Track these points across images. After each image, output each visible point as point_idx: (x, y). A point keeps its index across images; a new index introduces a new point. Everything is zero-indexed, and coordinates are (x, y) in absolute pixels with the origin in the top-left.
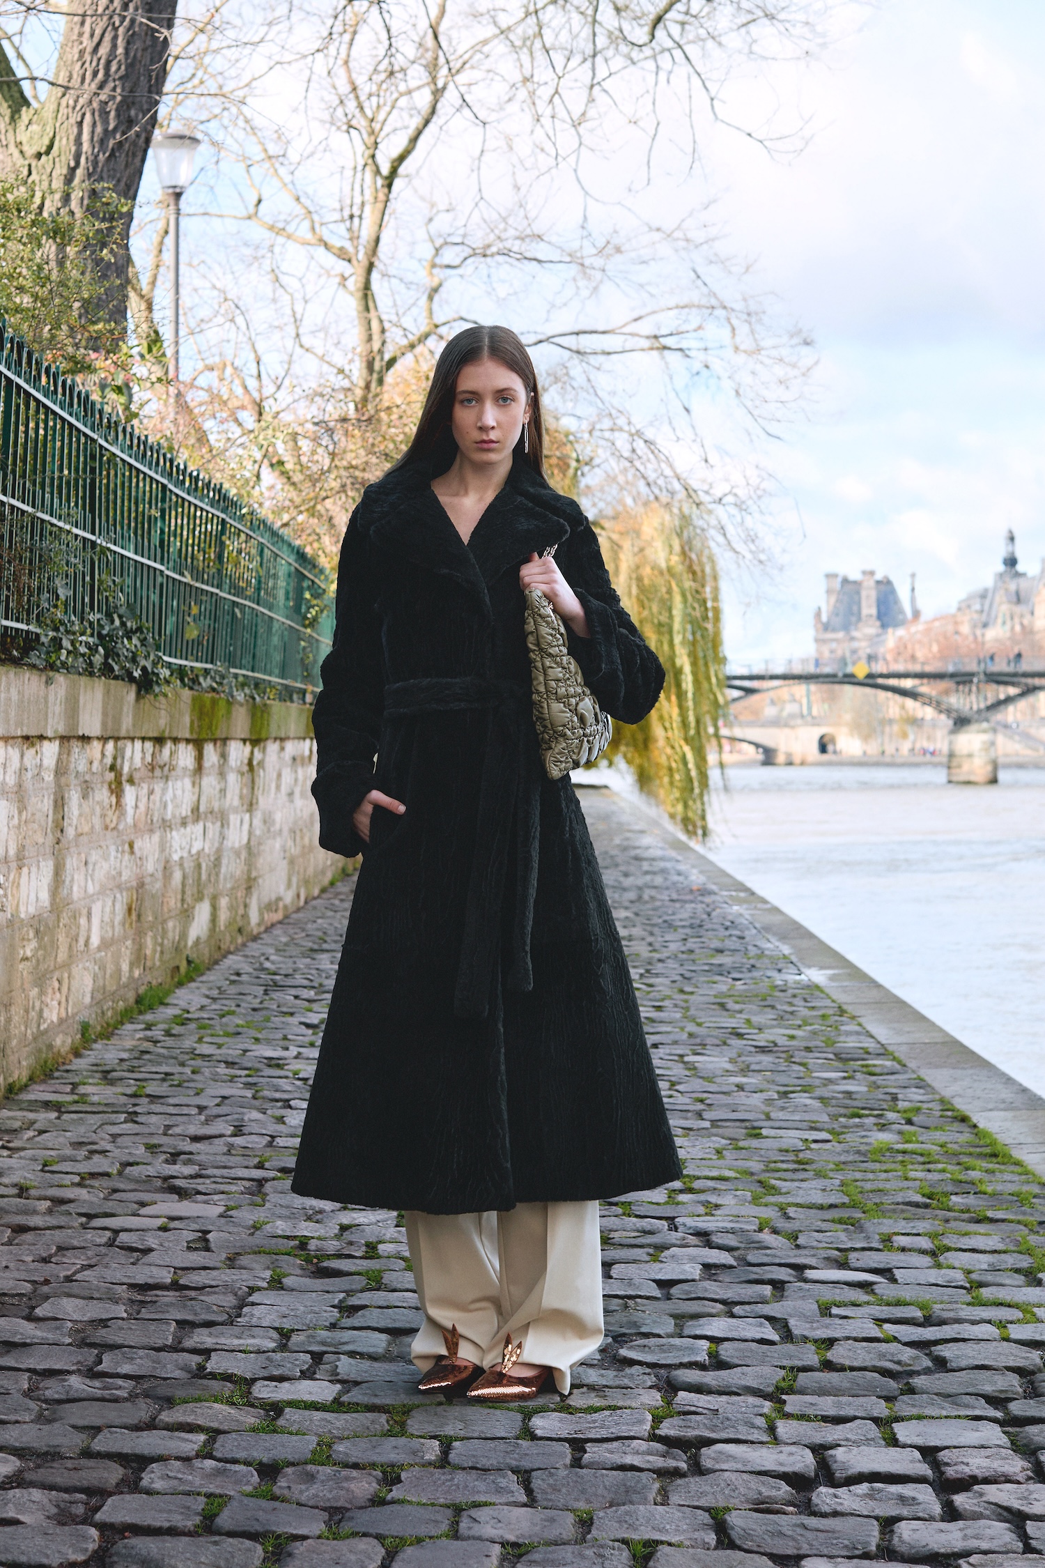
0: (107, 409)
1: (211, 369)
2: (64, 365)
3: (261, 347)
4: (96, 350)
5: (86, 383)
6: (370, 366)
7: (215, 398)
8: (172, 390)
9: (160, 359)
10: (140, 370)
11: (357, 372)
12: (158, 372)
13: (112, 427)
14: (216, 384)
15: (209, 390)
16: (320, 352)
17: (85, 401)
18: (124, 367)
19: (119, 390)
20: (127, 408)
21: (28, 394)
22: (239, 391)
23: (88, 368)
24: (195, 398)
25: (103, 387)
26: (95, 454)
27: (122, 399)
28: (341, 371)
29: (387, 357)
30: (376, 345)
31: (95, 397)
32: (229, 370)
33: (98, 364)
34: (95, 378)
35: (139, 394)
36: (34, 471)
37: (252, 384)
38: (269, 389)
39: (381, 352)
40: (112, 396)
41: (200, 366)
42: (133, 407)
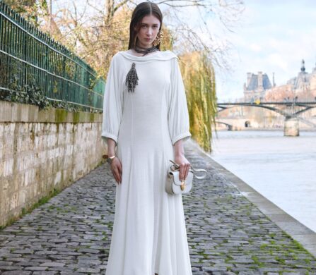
0: (30, 23)
1: (61, 11)
2: (17, 10)
3: (76, 4)
4: (26, 5)
5: (24, 16)
6: (109, 10)
7: (62, 20)
8: (50, 18)
9: (46, 8)
10: (40, 11)
11: (106, 12)
12: (45, 12)
13: (31, 28)
14: (63, 16)
15: (61, 17)
16: (94, 6)
17: (23, 20)
18: (35, 11)
19: (33, 17)
20: (36, 23)
21: (6, 19)
22: (70, 18)
23: (24, 11)
24: (56, 20)
25: (29, 16)
26: (26, 37)
27: (34, 20)
28: (101, 12)
29: (115, 7)
30: (111, 4)
31: (26, 19)
32: (67, 11)
33: (27, 10)
34: (26, 14)
35: (40, 19)
36: (8, 42)
37: (74, 15)
38: (79, 17)
39: (113, 6)
40: (31, 19)
41: (58, 10)
42: (38, 23)
